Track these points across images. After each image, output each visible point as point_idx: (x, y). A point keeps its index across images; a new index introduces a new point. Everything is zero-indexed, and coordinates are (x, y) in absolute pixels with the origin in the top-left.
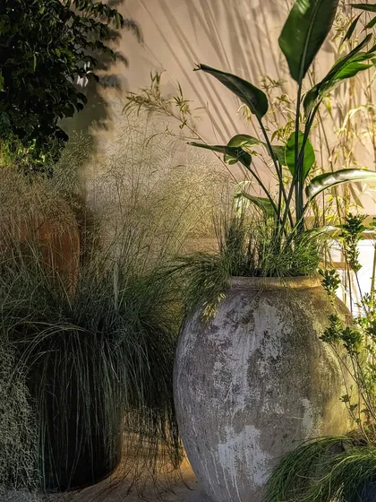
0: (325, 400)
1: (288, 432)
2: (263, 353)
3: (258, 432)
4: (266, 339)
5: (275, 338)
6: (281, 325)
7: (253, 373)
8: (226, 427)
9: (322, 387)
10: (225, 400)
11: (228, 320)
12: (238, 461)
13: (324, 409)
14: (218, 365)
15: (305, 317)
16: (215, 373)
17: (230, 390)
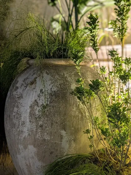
0: (76, 131)
1: (53, 150)
2: (39, 102)
3: (35, 150)
4: (41, 94)
5: (46, 93)
6: (51, 85)
7: (32, 114)
8: (19, 146)
9: (74, 124)
10: (18, 130)
11: (24, 83)
12: (27, 165)
13: (75, 137)
14: (16, 109)
15: (67, 81)
16: (14, 114)
17: (20, 124)
